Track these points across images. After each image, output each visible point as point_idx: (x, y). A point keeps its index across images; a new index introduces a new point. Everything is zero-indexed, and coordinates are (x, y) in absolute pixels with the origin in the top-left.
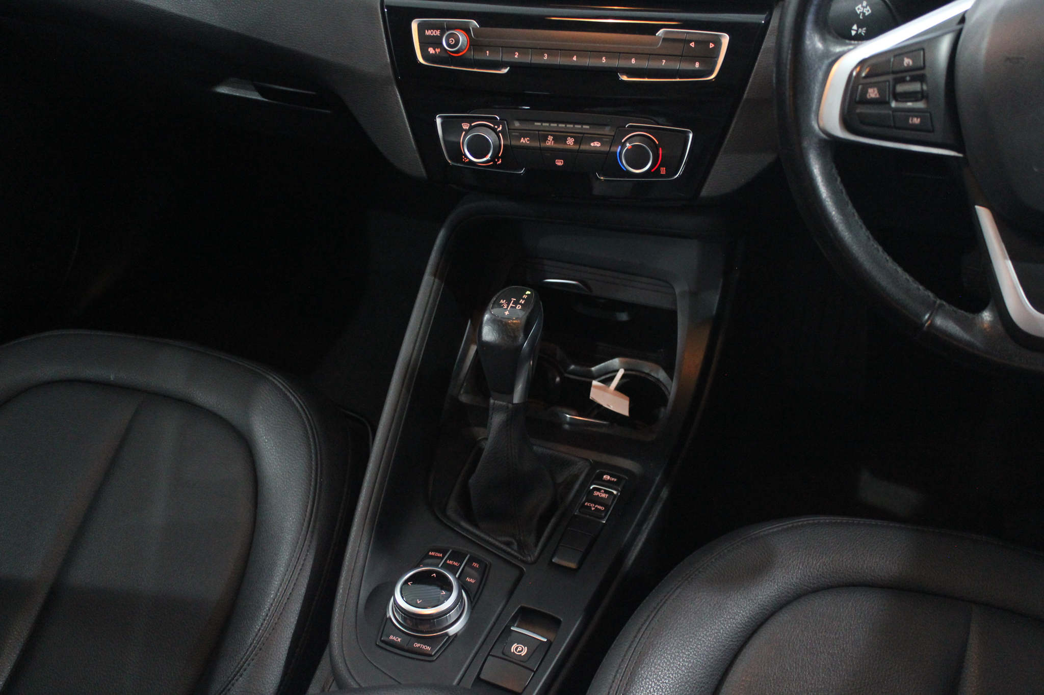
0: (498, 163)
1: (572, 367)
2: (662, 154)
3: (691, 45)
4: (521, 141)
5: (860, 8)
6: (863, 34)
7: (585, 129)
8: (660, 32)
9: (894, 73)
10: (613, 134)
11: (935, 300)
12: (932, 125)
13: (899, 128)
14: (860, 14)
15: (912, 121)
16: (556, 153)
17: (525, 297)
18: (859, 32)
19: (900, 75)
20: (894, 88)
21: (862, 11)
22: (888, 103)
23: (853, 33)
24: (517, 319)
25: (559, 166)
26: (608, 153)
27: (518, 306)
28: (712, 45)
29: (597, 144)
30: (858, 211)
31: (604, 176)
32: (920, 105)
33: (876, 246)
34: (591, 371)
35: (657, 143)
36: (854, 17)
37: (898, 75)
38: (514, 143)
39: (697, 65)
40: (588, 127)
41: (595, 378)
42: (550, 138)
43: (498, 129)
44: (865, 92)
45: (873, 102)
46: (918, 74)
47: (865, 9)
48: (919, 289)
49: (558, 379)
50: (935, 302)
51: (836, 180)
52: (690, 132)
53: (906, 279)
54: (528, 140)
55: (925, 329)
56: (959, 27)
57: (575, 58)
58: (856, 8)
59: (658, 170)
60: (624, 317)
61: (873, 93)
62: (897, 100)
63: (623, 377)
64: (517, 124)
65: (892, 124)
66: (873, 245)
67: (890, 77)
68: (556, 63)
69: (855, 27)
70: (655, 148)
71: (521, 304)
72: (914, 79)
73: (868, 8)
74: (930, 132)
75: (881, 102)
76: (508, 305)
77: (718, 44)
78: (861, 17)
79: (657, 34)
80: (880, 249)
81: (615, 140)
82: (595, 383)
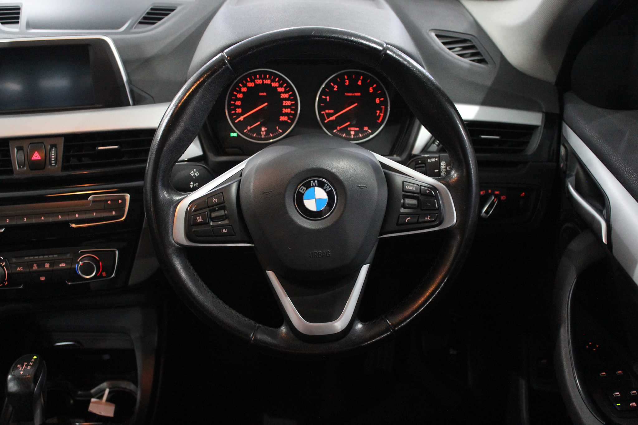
0: (5, 284)
1: (80, 393)
2: (102, 265)
3: (108, 202)
4: (18, 269)
5: (193, 173)
6: (197, 186)
7: (56, 257)
8: (90, 198)
9: (209, 207)
10: (72, 257)
11: (255, 325)
12: (234, 232)
13: (217, 236)
14: (193, 176)
15: (223, 231)
16: (40, 273)
17: (33, 360)
18: (195, 185)
19: (213, 208)
20: (211, 215)
21: (194, 174)
22: (209, 223)
23: (191, 186)
24: (29, 374)
25: (43, 281)
26: (70, 269)
27: (29, 367)
28: (120, 201)
29: (63, 265)
30: (205, 283)
31: (70, 282)
32: (226, 222)
33: (218, 301)
34: (90, 393)
35: (98, 259)
36: (190, 179)
37: (211, 208)
38: (13, 271)
39: (114, 213)
40: (56, 256)
41: (93, 397)
42: (35, 265)
43: (3, 265)
44: (195, 219)
45: (200, 224)
46: (221, 206)
47: (195, 173)
48: (245, 320)
49: (72, 402)
50: (255, 326)
51: (190, 268)
52: (116, 251)
53: (238, 316)
54: (22, 269)
55: (252, 342)
56: (240, 178)
57: (43, 218)
58: (191, 173)
59: (101, 274)
60: (106, 357)
61: (199, 219)
62: (213, 222)
63: (109, 393)
64: (14, 260)
65: (213, 235)
66: (216, 301)
67: (207, 210)
68: (32, 222)
69: (192, 183)
70: (97, 262)
71: (30, 365)
72: (220, 209)
73: (197, 172)
74: (234, 236)
75: (205, 223)
76: (22, 367)
77: (124, 200)
78: (194, 178)
79: (89, 199)
80: (221, 302)
81: (74, 261)
82: (93, 400)
